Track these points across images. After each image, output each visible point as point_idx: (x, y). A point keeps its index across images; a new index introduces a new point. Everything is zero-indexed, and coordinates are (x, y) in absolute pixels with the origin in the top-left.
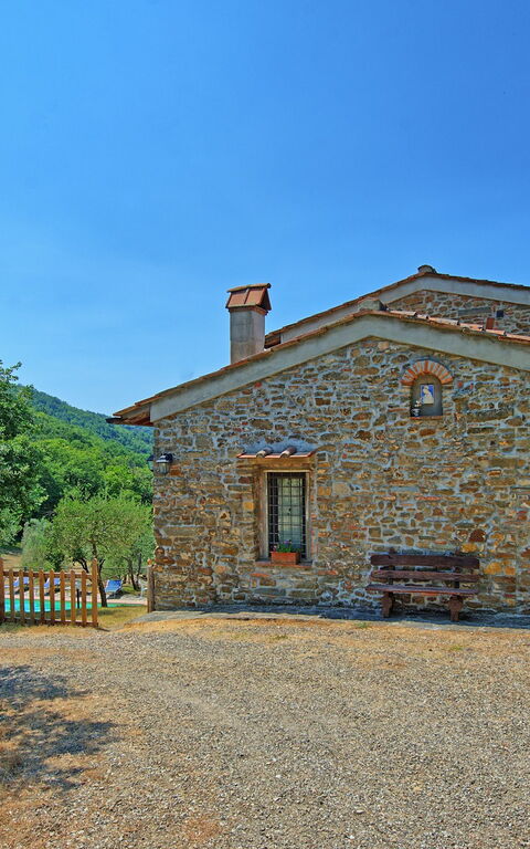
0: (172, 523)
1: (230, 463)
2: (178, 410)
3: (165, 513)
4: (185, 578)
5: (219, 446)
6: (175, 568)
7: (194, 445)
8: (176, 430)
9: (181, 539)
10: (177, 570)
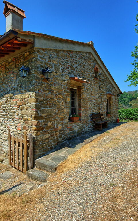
0: (44, 107)
1: (66, 81)
2: (47, 48)
3: (41, 101)
4: (49, 135)
5: (62, 72)
6: (45, 131)
7: (53, 68)
8: (46, 58)
9: (48, 115)
10: (46, 132)
